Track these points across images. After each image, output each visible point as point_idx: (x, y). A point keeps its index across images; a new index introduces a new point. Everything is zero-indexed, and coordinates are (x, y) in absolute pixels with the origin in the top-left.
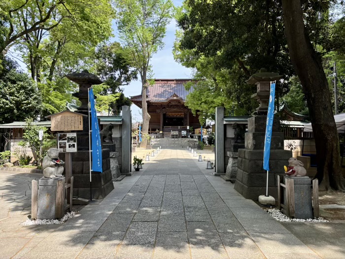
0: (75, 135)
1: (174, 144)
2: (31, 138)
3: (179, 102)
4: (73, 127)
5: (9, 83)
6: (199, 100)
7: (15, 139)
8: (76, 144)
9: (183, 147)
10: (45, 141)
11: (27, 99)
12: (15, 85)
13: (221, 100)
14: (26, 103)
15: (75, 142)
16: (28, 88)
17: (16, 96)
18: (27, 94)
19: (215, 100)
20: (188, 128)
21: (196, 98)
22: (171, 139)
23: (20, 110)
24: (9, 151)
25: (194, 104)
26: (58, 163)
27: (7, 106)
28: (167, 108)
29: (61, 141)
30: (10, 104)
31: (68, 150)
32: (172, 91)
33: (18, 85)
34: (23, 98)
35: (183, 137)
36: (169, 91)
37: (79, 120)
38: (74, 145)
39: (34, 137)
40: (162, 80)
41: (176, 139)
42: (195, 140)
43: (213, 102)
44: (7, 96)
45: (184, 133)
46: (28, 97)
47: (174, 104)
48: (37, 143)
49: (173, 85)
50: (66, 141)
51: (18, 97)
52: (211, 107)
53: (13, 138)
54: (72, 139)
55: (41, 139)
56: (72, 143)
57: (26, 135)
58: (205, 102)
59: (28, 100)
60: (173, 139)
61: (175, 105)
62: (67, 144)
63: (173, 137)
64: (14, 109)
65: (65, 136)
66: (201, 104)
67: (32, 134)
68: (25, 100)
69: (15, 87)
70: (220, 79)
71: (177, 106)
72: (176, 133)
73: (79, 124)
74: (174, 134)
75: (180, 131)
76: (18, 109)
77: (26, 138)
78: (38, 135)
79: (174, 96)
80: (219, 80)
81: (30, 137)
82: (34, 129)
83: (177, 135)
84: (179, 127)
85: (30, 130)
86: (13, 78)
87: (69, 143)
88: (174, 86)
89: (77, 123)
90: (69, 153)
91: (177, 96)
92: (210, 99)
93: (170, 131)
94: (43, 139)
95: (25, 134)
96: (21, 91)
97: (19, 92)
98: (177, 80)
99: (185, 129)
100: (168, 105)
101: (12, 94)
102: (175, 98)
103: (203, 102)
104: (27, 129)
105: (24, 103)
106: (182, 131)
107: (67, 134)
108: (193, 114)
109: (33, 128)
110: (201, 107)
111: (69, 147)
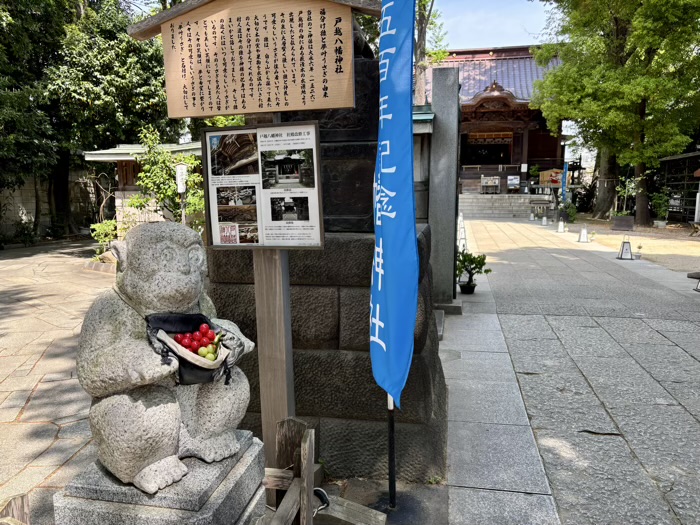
0: (305, 138)
1: (490, 208)
2: (159, 188)
3: (506, 105)
4: (295, 90)
5: (99, 40)
6: (576, 90)
7: (124, 190)
8: (313, 195)
9: (516, 216)
10: (193, 194)
11: (146, 82)
12: (112, 43)
13: (646, 88)
14: (143, 95)
15: (310, 184)
16: (147, 51)
17: (117, 74)
18: (145, 68)
19: (626, 88)
20: (524, 168)
21: (569, 86)
22: (482, 196)
23: (132, 113)
24: (113, 221)
25: (561, 103)
26: (205, 358)
27: (97, 102)
28: (473, 121)
29: (226, 180)
30: (103, 97)
31: (270, 232)
32: (483, 78)
33: (121, 41)
34: (135, 80)
35: (510, 191)
36: (478, 77)
37: (331, 38)
38: (302, 203)
39: (163, 183)
40: (459, 53)
41: (495, 196)
42: (546, 198)
43: (617, 94)
44: (96, 74)
45: (513, 181)
46: (148, 78)
47: (492, 109)
48: (172, 200)
49: (487, 62)
50: (256, 179)
51: (123, 77)
52: (610, 108)
53: (120, 187)
54: (288, 166)
55: (181, 189)
56: (289, 189)
57: (144, 179)
58: (595, 97)
59: (149, 85)
60: (489, 196)
61: (494, 112)
62: (263, 199)
63: (487, 190)
64: (115, 111)
65: (247, 144)
66: (579, 101)
67: (160, 176)
68: (141, 86)
69: (112, 48)
70: (649, 24)
71: (497, 114)
72: (494, 181)
73: (332, 66)
74: (490, 183)
75: (504, 177)
76: (127, 111)
77: (147, 189)
78: (175, 178)
79: (493, 90)
80: (644, 28)
81: (154, 183)
82: (164, 162)
83: (497, 186)
84: (500, 166)
85: (155, 163)
86: (109, 26)
87: (276, 192)
88: (488, 64)
89: (318, 60)
90: (272, 250)
91: (500, 89)
92: (609, 86)
93: (480, 178)
94: (187, 191)
95: (141, 175)
96: (129, 60)
97: (124, 63)
98: (496, 51)
99: (517, 172)
100: (475, 112)
101: (107, 68)
102: (496, 93)
103: (588, 95)
104: (147, 162)
105: (138, 95)
106: (509, 177)
107: (260, 132)
108: (550, 131)
109: (160, 158)
110: (582, 111)
111: (276, 215)
